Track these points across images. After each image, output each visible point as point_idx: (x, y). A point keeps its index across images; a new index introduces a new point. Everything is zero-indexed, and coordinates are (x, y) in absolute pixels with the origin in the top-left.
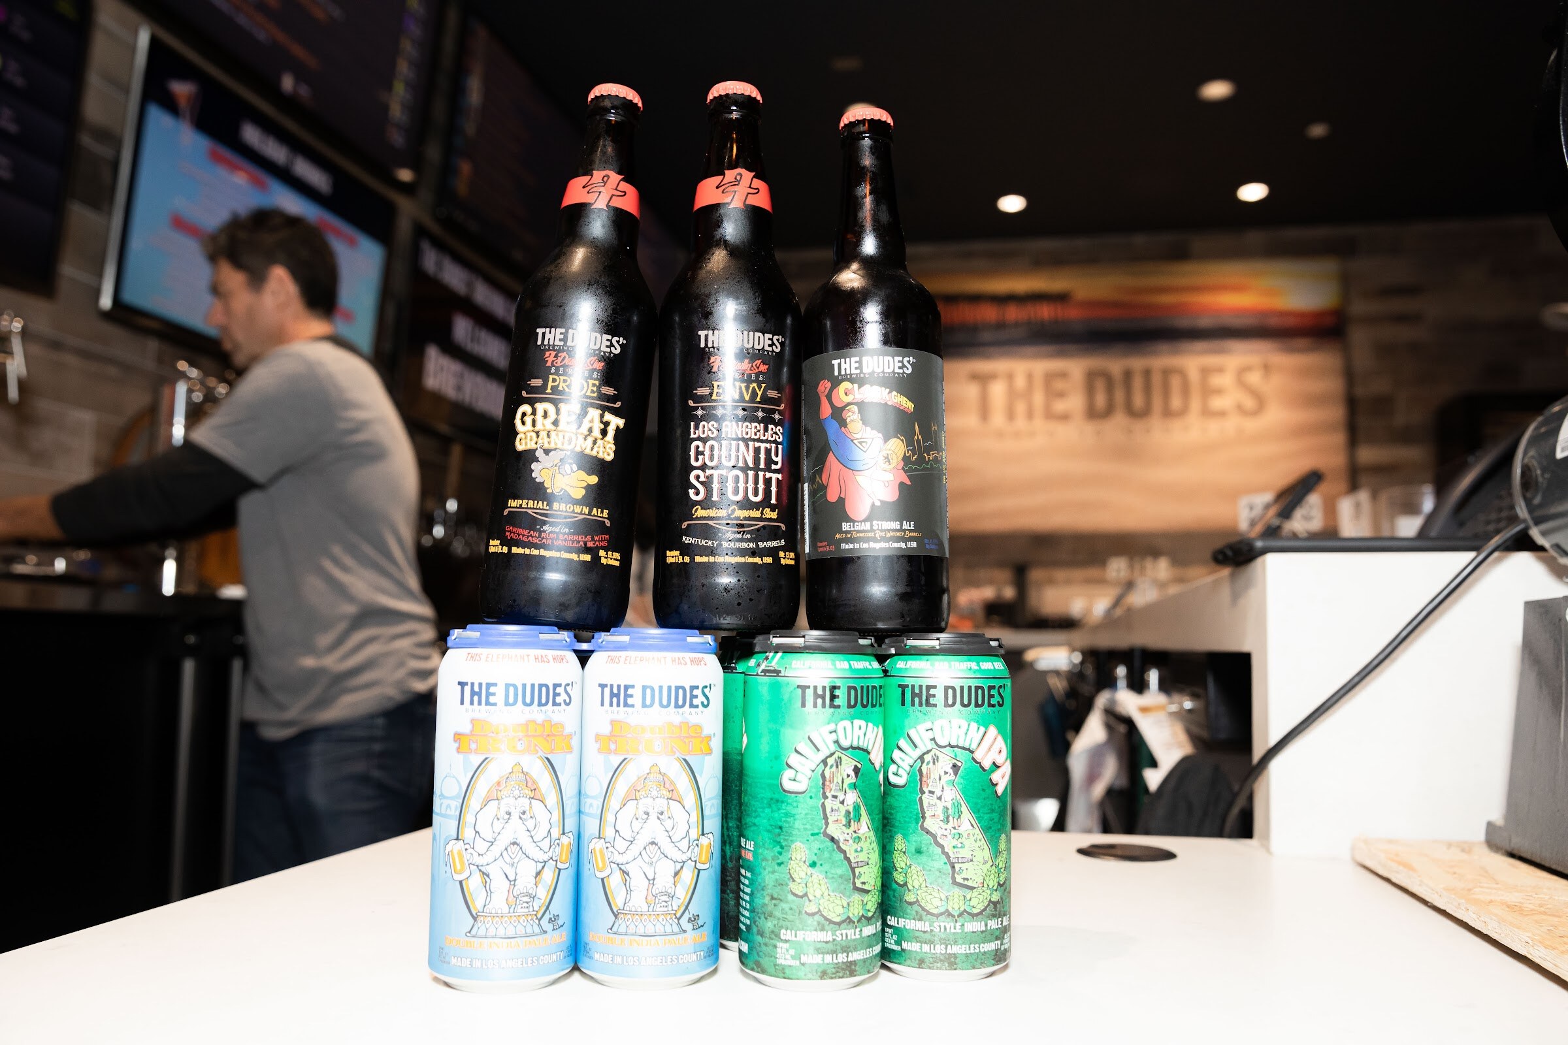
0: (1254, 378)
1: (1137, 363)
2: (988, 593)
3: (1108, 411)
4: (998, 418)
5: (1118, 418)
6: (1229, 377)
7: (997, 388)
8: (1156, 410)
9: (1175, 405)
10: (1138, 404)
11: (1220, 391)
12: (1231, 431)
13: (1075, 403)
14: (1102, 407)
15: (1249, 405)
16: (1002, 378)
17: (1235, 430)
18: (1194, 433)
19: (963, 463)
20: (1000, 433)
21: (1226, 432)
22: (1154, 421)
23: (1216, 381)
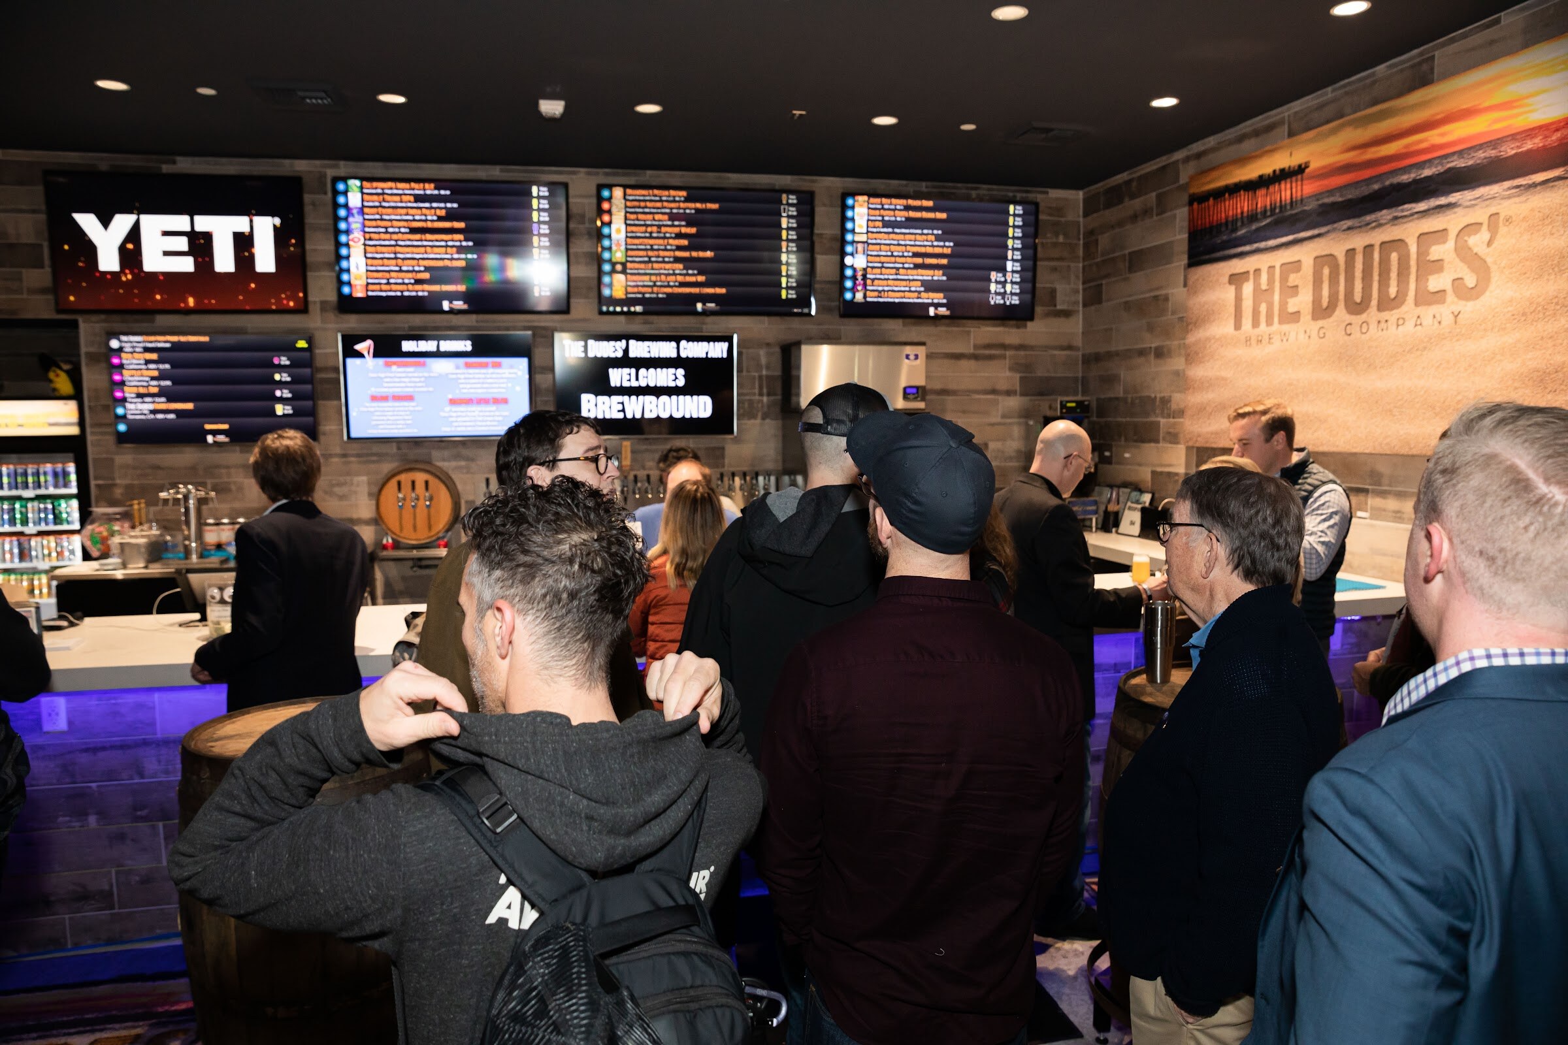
0: (1479, 241)
1: (1358, 241)
3: (1331, 308)
4: (1247, 324)
5: (1341, 312)
6: (1450, 244)
7: (1248, 288)
8: (1374, 303)
9: (1393, 291)
10: (1358, 297)
11: (1437, 266)
12: (1448, 319)
13: (1302, 301)
14: (1325, 303)
15: (1470, 280)
16: (1251, 276)
17: (1452, 317)
18: (1409, 326)
19: (1223, 374)
20: (1248, 340)
21: (1443, 323)
22: (1372, 313)
23: (1436, 252)
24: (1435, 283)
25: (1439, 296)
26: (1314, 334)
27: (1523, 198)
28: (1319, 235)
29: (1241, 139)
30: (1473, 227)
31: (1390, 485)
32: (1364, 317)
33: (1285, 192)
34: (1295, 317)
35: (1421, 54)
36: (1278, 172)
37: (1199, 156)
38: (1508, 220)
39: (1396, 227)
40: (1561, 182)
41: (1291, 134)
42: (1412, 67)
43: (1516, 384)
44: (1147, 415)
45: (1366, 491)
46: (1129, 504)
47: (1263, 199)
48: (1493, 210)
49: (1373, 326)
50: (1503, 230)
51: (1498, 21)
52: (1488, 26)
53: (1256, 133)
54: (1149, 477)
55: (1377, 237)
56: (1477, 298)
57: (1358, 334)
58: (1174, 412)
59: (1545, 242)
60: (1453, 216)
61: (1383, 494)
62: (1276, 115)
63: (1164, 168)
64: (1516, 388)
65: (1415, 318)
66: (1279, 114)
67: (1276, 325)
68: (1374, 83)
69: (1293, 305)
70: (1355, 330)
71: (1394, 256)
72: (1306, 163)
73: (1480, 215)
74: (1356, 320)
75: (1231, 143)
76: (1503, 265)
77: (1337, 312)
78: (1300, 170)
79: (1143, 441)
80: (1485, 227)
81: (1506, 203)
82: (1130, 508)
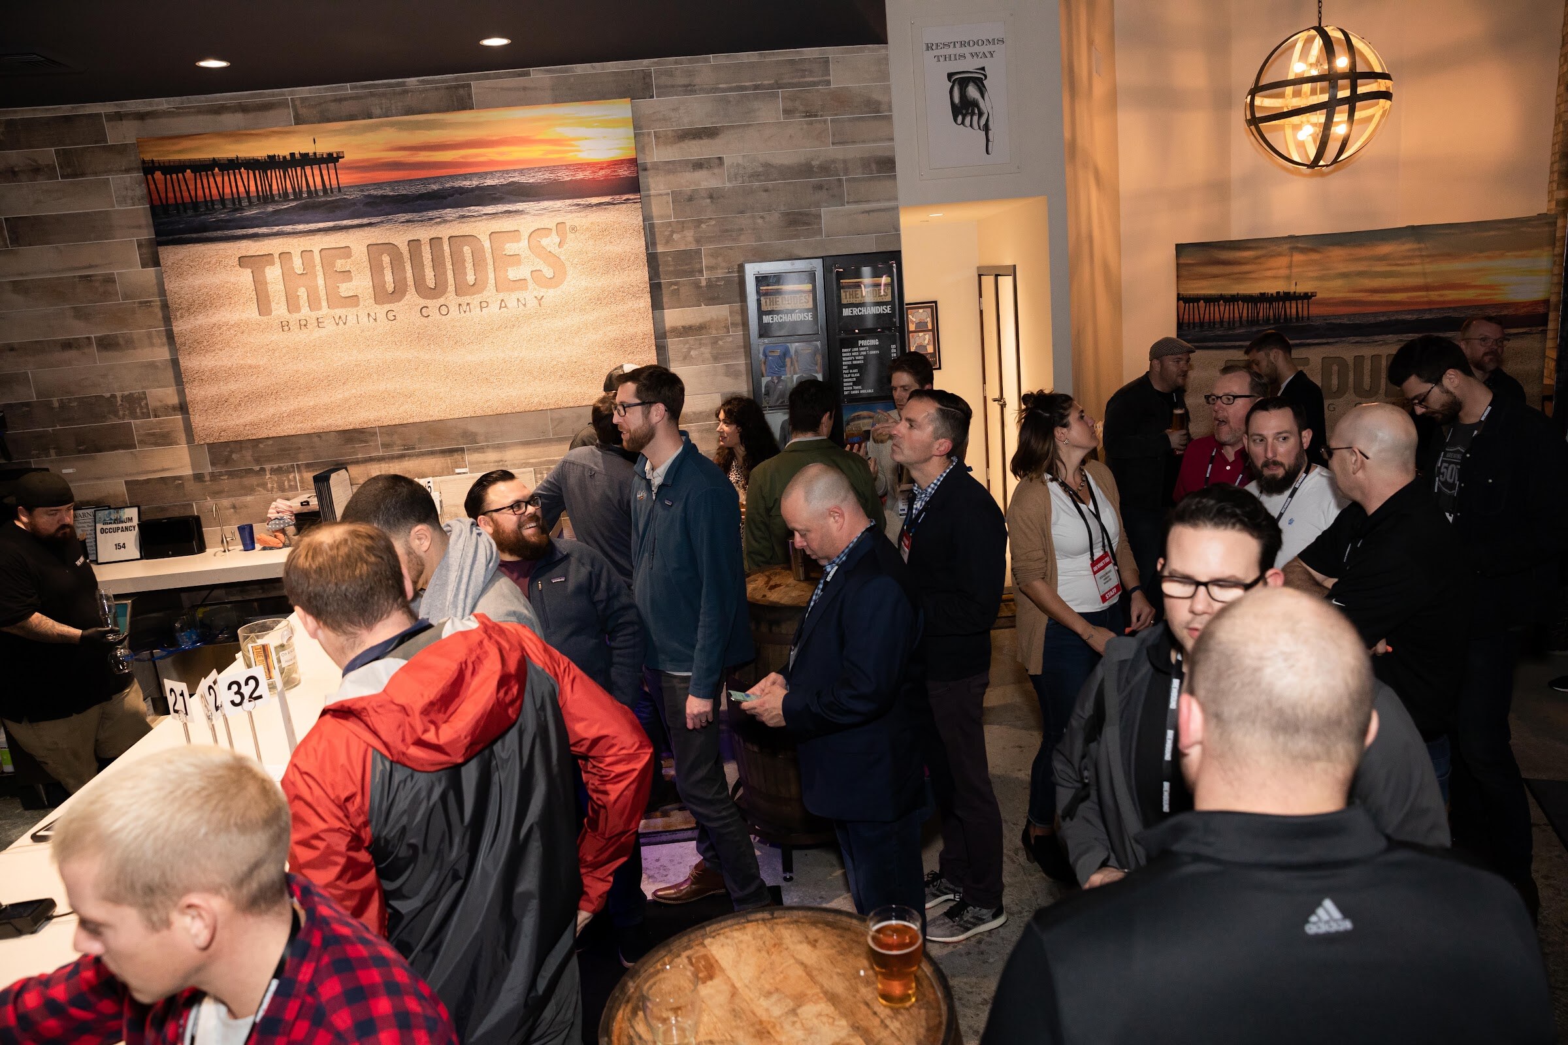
0: (550, 242)
1: (423, 233)
2: (295, 504)
3: (398, 292)
4: (279, 309)
5: (411, 297)
6: (524, 243)
7: (273, 273)
8: (451, 288)
9: (471, 278)
10: (430, 281)
11: (515, 259)
12: (532, 303)
13: (361, 283)
14: (390, 287)
15: (548, 272)
16: (277, 260)
17: (536, 302)
18: (494, 308)
19: (250, 361)
20: (284, 326)
21: (527, 305)
22: (451, 298)
23: (511, 248)
24: (513, 273)
25: (520, 283)
26: (381, 316)
27: (583, 214)
28: (370, 225)
29: (219, 110)
30: (543, 231)
31: (486, 441)
32: (442, 301)
33: (314, 177)
34: (353, 300)
35: (456, 79)
36: (297, 156)
37: (141, 116)
38: (574, 229)
39: (465, 225)
40: (611, 207)
41: (299, 120)
42: (447, 88)
43: (603, 350)
44: (104, 417)
45: (462, 450)
46: (99, 526)
47: (277, 181)
48: (560, 220)
49: (454, 309)
50: (570, 236)
51: (528, 74)
52: (520, 75)
53: (244, 109)
54: (123, 488)
55: (444, 231)
56: (556, 286)
57: (438, 316)
58: (155, 410)
59: (607, 248)
60: (523, 221)
61: (481, 450)
62: (269, 96)
63: (67, 119)
64: (602, 353)
65: (499, 302)
66: (278, 95)
67: (325, 310)
68: (406, 92)
69: (345, 289)
70: (433, 311)
71: (467, 250)
72: (338, 153)
73: (549, 222)
74: (433, 304)
75: (200, 111)
76: (575, 262)
77: (408, 296)
78: (332, 159)
79: (99, 450)
80: (554, 231)
81: (570, 216)
82: (103, 531)
